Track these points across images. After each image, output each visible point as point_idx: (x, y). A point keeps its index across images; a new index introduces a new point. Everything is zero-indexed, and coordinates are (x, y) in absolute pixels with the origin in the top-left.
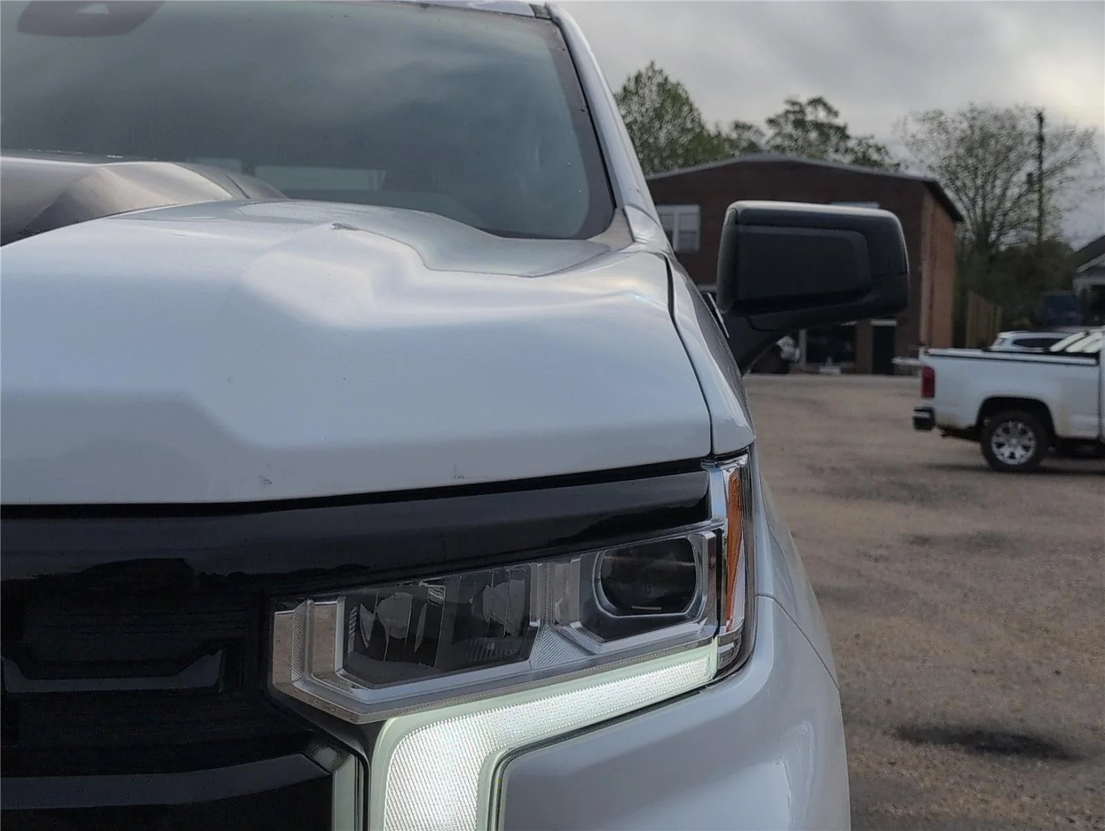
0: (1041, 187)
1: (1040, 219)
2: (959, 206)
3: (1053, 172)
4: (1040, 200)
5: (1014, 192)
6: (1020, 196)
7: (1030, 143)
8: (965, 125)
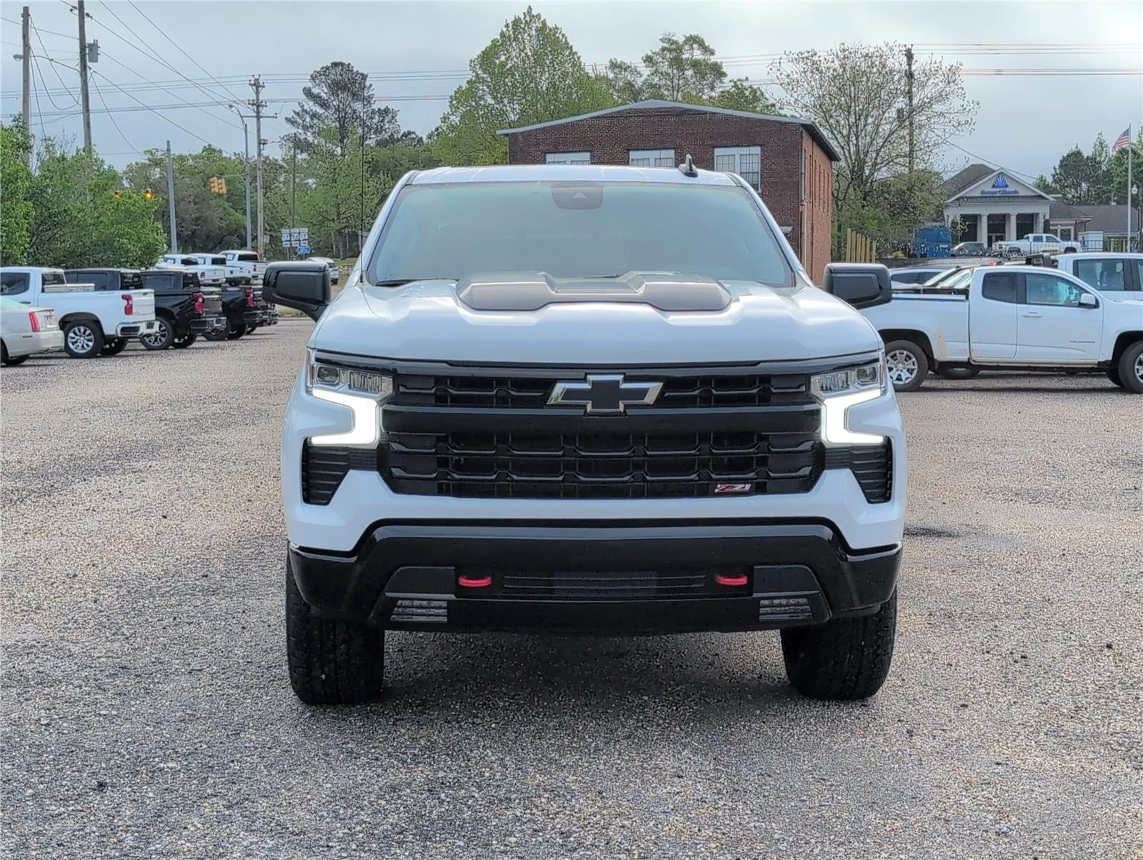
0: (911, 124)
1: (911, 154)
2: (833, 143)
3: (922, 107)
4: (911, 134)
5: (885, 128)
6: (892, 133)
7: (899, 80)
8: (837, 64)
